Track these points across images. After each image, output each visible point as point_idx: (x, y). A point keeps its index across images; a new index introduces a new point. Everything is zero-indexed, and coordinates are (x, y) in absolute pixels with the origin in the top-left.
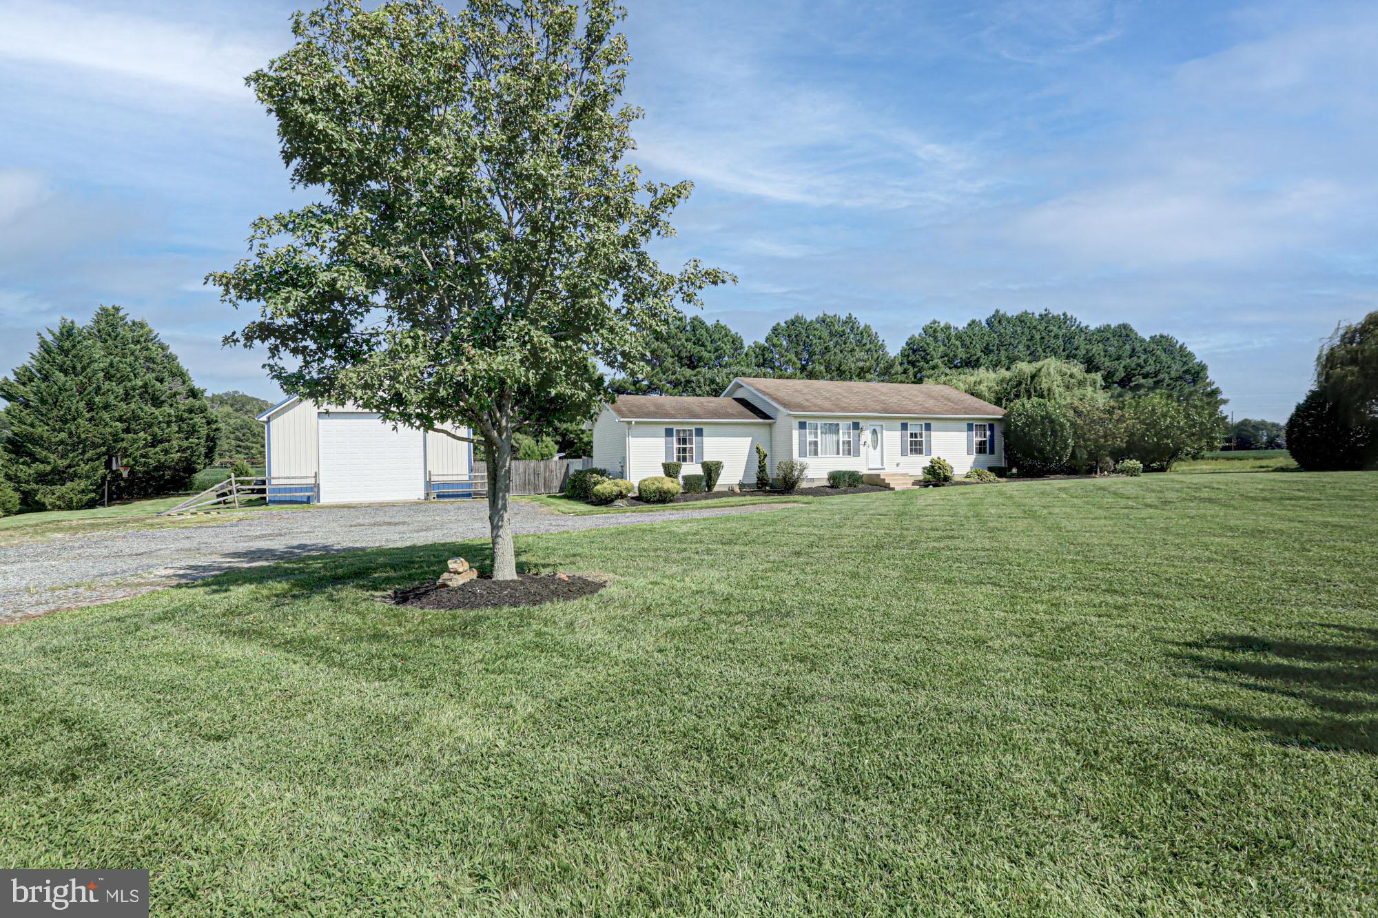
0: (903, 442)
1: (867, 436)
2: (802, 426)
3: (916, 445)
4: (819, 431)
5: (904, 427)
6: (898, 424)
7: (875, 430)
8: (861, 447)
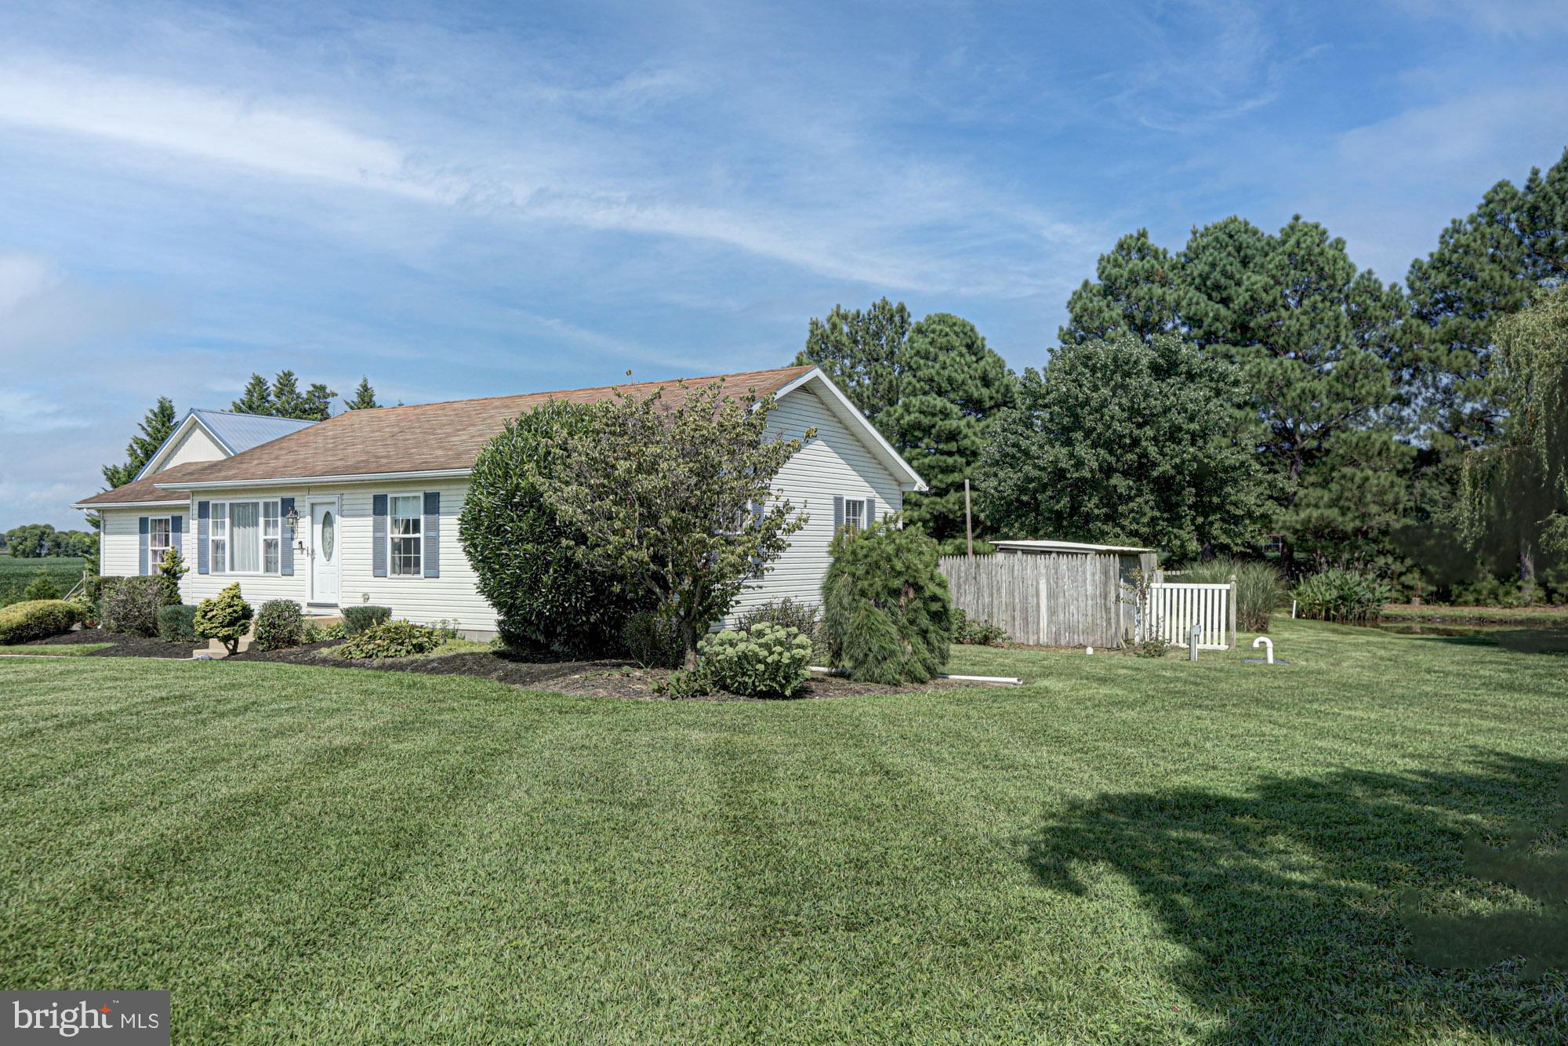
0: (378, 543)
1: (307, 530)
2: (204, 510)
3: (407, 550)
4: (227, 521)
5: (380, 506)
6: (366, 499)
7: (328, 515)
8: (297, 554)
